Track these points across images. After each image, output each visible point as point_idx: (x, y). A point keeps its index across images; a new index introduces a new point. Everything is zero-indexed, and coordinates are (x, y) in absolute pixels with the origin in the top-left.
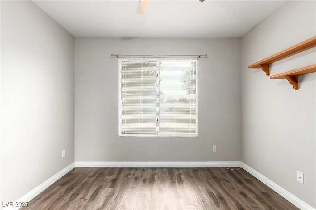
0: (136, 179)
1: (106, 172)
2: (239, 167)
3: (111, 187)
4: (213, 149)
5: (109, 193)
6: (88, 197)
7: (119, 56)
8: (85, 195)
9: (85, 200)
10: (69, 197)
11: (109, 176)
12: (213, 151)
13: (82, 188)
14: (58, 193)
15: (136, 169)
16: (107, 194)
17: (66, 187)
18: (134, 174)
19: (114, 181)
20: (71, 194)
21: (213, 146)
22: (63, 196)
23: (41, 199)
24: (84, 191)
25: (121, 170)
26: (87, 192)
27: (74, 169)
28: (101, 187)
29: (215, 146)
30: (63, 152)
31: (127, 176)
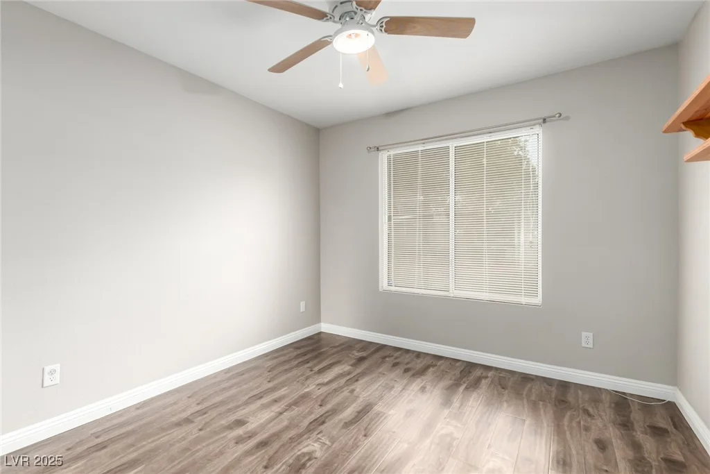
0: (395, 365)
1: (357, 346)
2: (664, 401)
3: (352, 365)
4: (584, 340)
5: (345, 372)
6: (316, 369)
7: (380, 149)
8: (315, 365)
9: (311, 371)
10: (296, 362)
11: (359, 351)
12: (584, 345)
13: (316, 357)
14: (288, 356)
15: (408, 351)
16: (341, 372)
17: (299, 352)
18: (396, 358)
19: (361, 360)
20: (300, 360)
21: (583, 333)
22: (291, 360)
23: (268, 358)
24: (315, 362)
25: (382, 347)
26: (319, 363)
27: (320, 333)
28: (338, 362)
29: (590, 335)
30: (303, 304)
31: (384, 358)
